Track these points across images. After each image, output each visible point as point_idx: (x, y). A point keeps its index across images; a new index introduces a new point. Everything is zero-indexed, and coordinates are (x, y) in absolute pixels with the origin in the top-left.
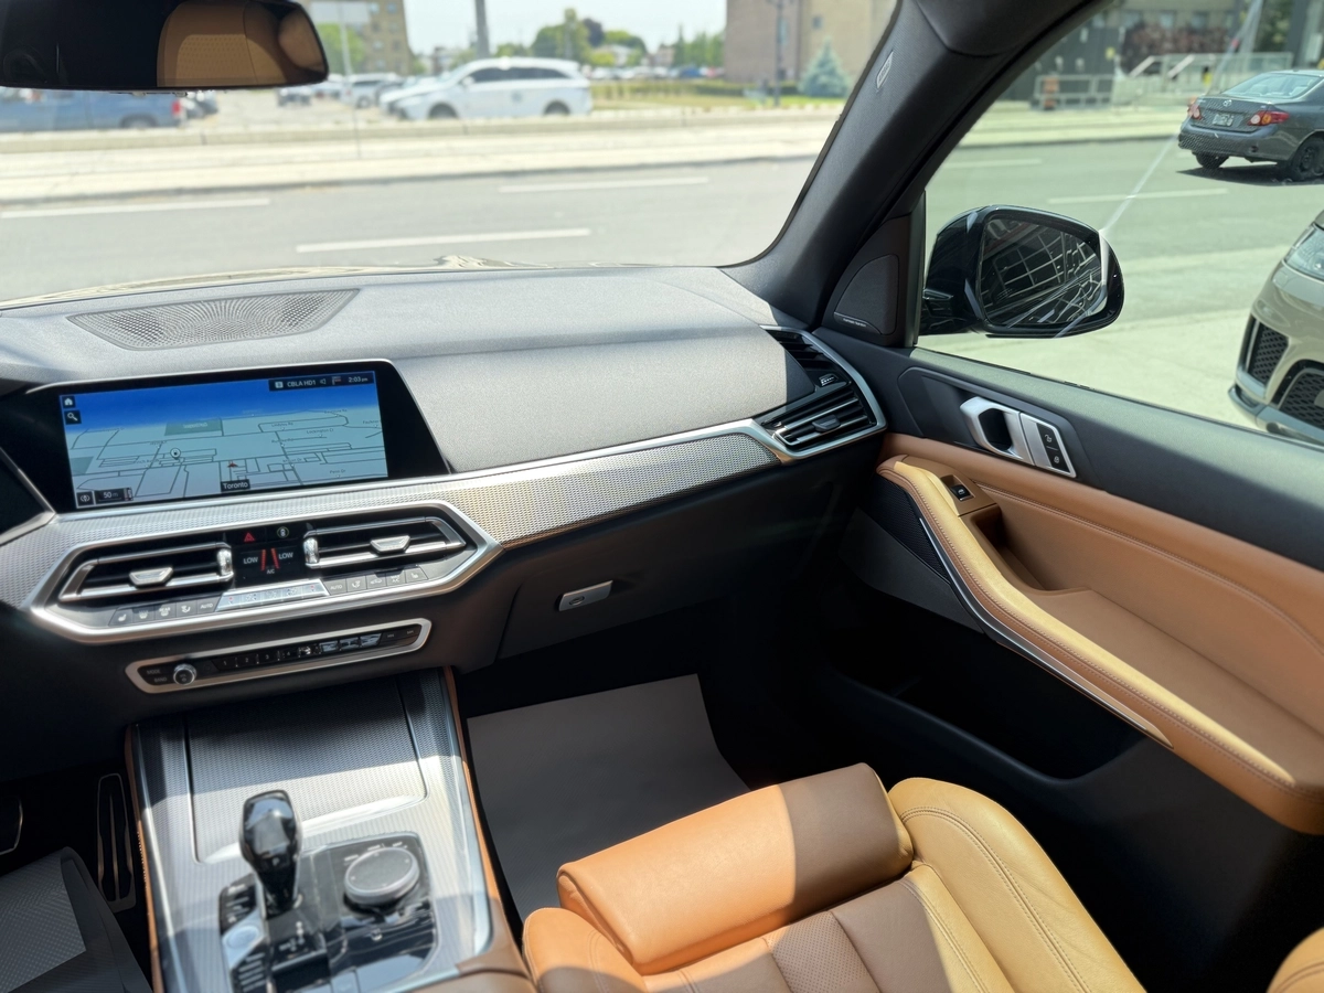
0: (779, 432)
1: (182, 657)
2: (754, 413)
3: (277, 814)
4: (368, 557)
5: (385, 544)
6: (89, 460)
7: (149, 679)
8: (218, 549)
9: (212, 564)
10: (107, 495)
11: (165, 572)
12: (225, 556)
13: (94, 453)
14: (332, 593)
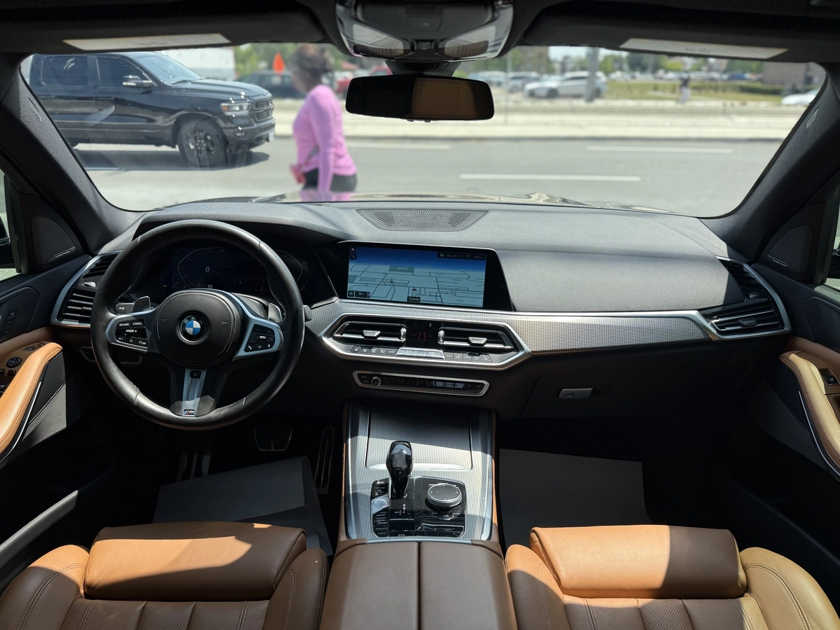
0: (713, 321)
1: (377, 373)
2: (699, 307)
3: (405, 452)
4: (466, 344)
5: (475, 340)
6: (356, 276)
7: (361, 380)
8: (401, 327)
9: (398, 333)
10: (360, 294)
11: (377, 333)
12: (404, 330)
13: (359, 274)
14: (447, 359)
